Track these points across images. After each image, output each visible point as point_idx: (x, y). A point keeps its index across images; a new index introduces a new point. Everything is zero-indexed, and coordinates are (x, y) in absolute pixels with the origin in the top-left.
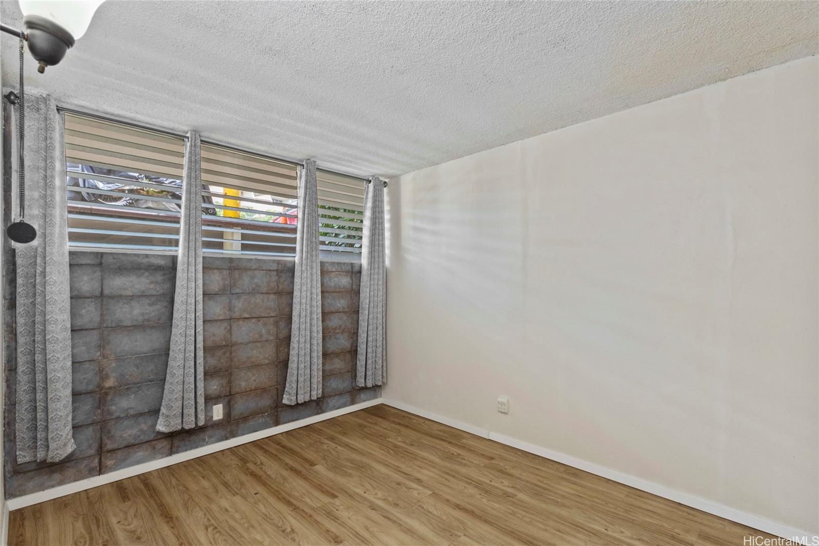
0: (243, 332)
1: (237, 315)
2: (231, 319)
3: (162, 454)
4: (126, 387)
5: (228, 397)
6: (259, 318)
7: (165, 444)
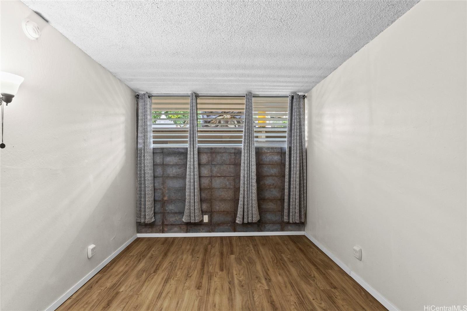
0: (217, 183)
1: (214, 175)
2: (211, 176)
3: (183, 231)
4: (171, 201)
5: (210, 213)
6: (225, 177)
7: (184, 227)
